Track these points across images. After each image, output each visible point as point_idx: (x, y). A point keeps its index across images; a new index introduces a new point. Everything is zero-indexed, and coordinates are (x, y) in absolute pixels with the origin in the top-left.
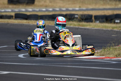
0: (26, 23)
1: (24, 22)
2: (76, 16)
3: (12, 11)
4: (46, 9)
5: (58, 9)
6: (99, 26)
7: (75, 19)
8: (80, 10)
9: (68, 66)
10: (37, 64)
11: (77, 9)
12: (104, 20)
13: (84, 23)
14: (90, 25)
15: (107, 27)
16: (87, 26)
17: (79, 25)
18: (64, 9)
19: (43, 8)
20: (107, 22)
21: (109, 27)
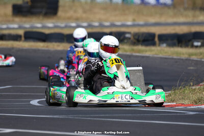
0: (43, 47)
1: (41, 46)
2: (127, 35)
3: (20, 28)
4: (76, 23)
5: (96, 24)
6: (166, 53)
7: (125, 41)
8: (133, 26)
9: (114, 120)
10: (61, 117)
11: (129, 23)
12: (176, 41)
13: (141, 47)
14: (151, 51)
15: (180, 54)
16: (146, 51)
17: (133, 50)
18: (107, 24)
19: (72, 23)
20: (180, 45)
21: (183, 54)
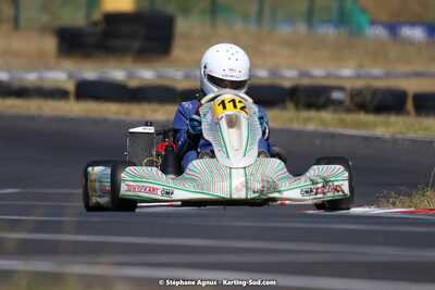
1: (111, 110)
2: (336, 95)
13: (363, 117)
14: (387, 125)
16: (375, 125)
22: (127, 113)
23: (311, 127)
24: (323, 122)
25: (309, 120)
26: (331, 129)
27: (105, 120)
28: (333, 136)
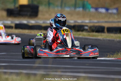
0: (28, 32)
1: (26, 32)
6: (112, 37)
13: (95, 34)
14: (101, 36)
16: (98, 36)
18: (72, 22)
22: (30, 33)
23: (81, 36)
24: (84, 35)
25: (80, 34)
26: (86, 37)
27: (25, 34)
28: (87, 39)
